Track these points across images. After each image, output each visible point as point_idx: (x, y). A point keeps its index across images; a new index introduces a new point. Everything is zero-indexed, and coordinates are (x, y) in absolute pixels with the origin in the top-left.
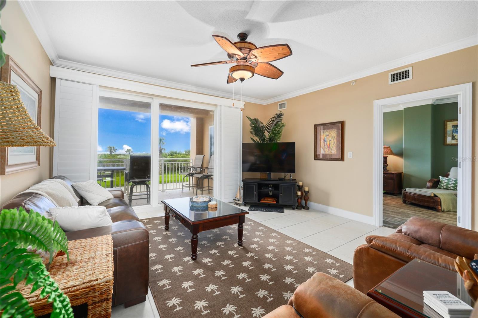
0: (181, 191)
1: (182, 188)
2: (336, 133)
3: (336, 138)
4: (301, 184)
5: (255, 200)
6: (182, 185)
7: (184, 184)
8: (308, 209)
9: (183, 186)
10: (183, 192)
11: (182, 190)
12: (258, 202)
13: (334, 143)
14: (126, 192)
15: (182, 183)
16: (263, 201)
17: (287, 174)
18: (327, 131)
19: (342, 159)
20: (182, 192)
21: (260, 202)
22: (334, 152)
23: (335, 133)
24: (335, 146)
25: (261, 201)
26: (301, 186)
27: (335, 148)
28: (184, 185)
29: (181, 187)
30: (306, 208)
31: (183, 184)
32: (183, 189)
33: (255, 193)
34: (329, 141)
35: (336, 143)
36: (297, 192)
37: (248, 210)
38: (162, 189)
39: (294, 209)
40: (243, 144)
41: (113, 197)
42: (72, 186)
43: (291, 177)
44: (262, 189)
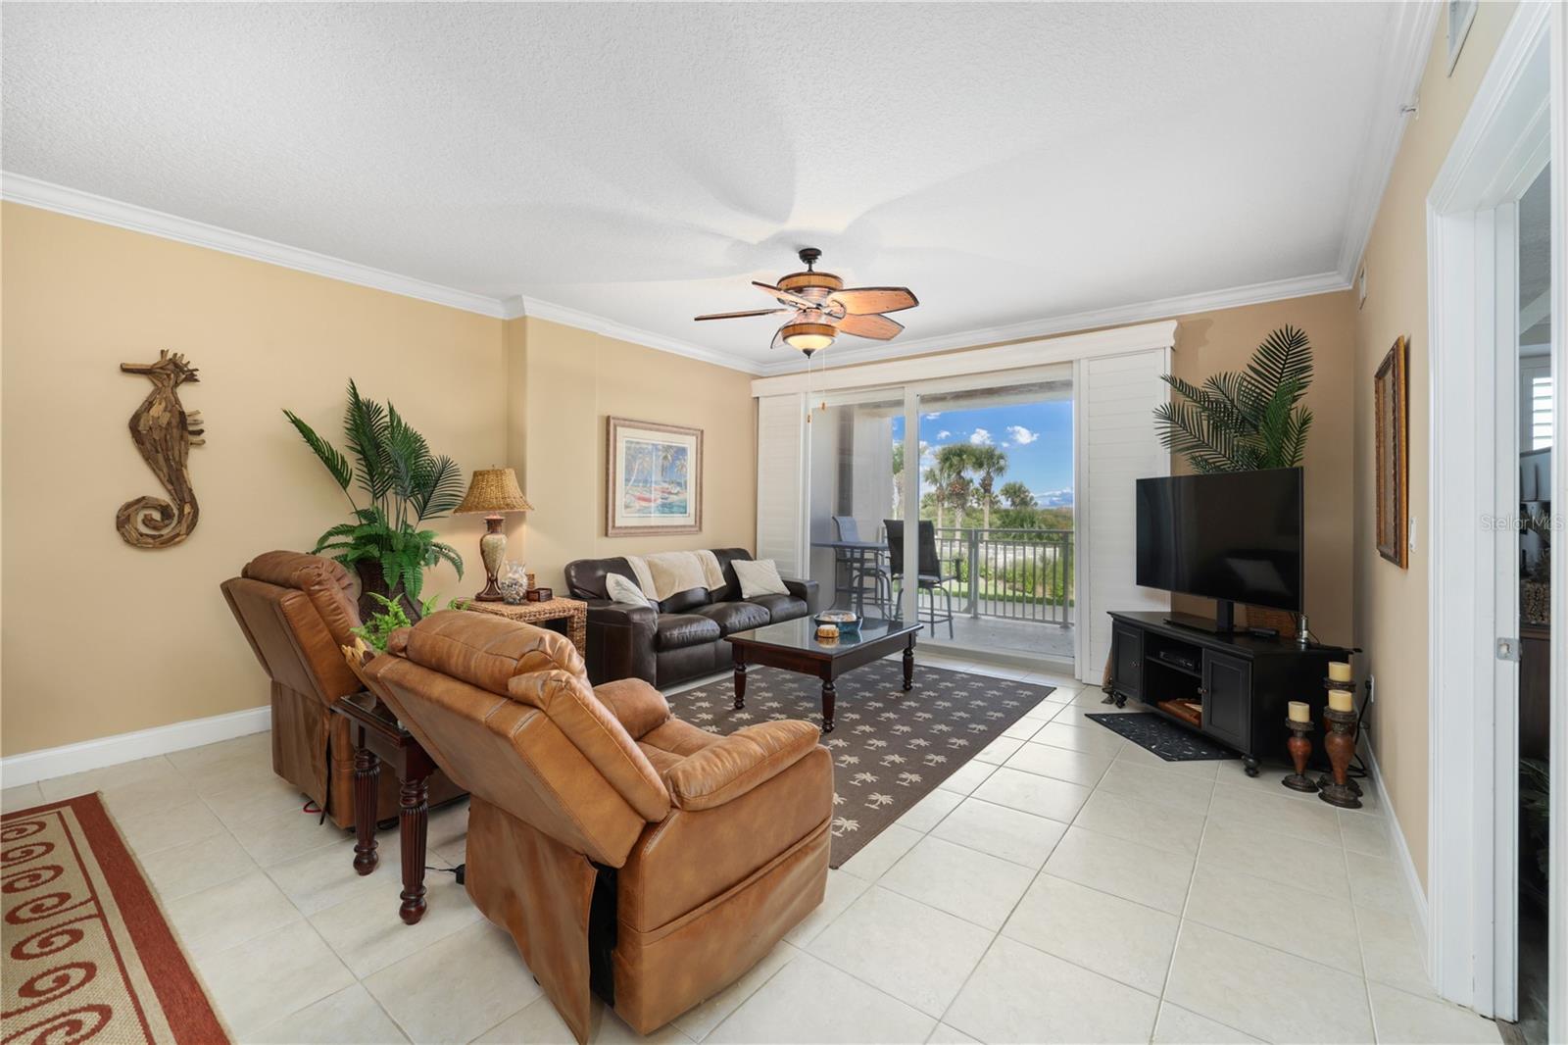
4: (1337, 672)
5: (1138, 692)
12: (1149, 706)
16: (1171, 706)
21: (1156, 704)
25: (1160, 704)
26: (1341, 683)
30: (1336, 794)
33: (1134, 664)
36: (1290, 703)
37: (1086, 715)
38: (1061, 620)
39: (1251, 772)
40: (1138, 481)
41: (789, 593)
42: (730, 566)
43: (1305, 633)
44: (1159, 654)
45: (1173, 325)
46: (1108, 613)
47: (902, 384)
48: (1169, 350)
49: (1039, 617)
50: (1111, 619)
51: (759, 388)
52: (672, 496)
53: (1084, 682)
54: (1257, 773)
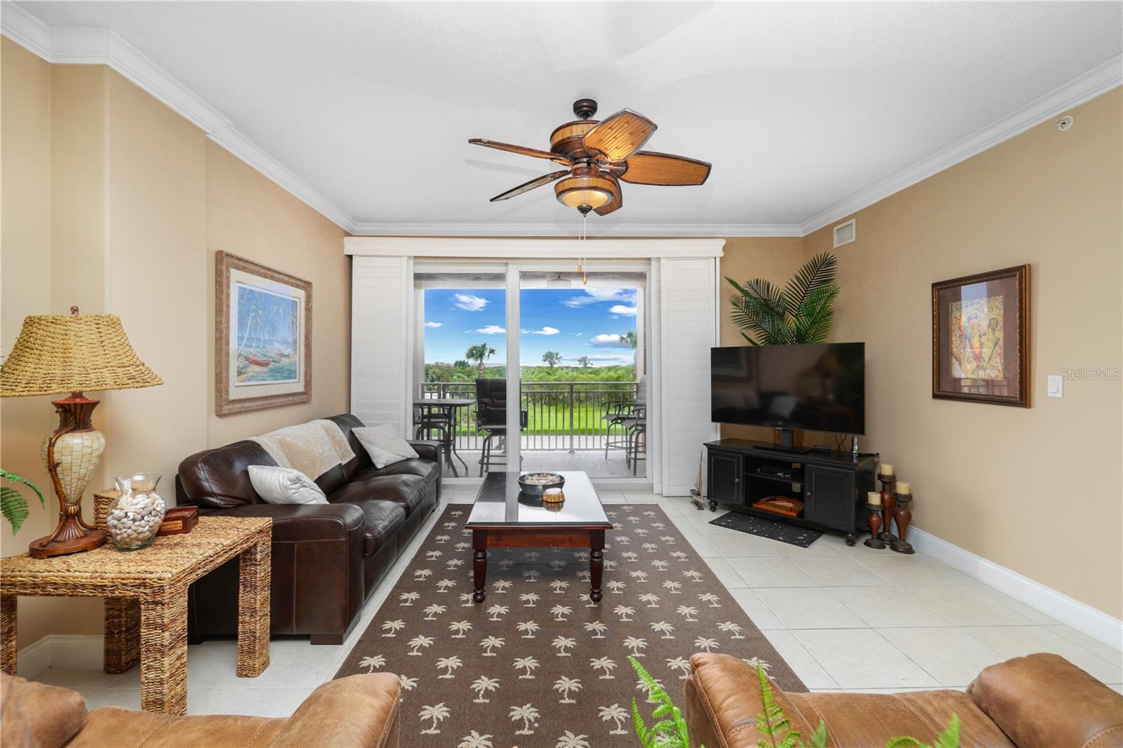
0: (604, 456)
1: (607, 449)
2: (1001, 307)
3: (1001, 325)
4: (886, 470)
5: (738, 498)
6: (606, 442)
7: (611, 439)
8: (909, 550)
9: (608, 444)
10: (608, 458)
11: (607, 453)
12: (744, 507)
13: (996, 344)
14: (503, 447)
15: (606, 437)
16: (764, 505)
17: (843, 435)
18: (973, 304)
19: (1022, 398)
20: (606, 458)
21: (752, 506)
22: (996, 372)
23: (997, 307)
24: (999, 355)
25: (754, 505)
26: (888, 477)
27: (998, 360)
28: (610, 442)
29: (603, 447)
30: (902, 546)
31: (608, 440)
32: (609, 452)
33: (737, 480)
34: (980, 336)
35: (1001, 342)
36: (869, 493)
37: (710, 523)
38: (569, 447)
39: (850, 543)
40: (712, 349)
41: (418, 456)
42: (352, 433)
43: (856, 447)
44: (757, 471)
45: (723, 242)
46: (704, 444)
47: (505, 261)
48: (718, 260)
49: (545, 447)
50: (706, 449)
51: (350, 246)
52: (283, 359)
53: (664, 495)
54: (854, 543)
